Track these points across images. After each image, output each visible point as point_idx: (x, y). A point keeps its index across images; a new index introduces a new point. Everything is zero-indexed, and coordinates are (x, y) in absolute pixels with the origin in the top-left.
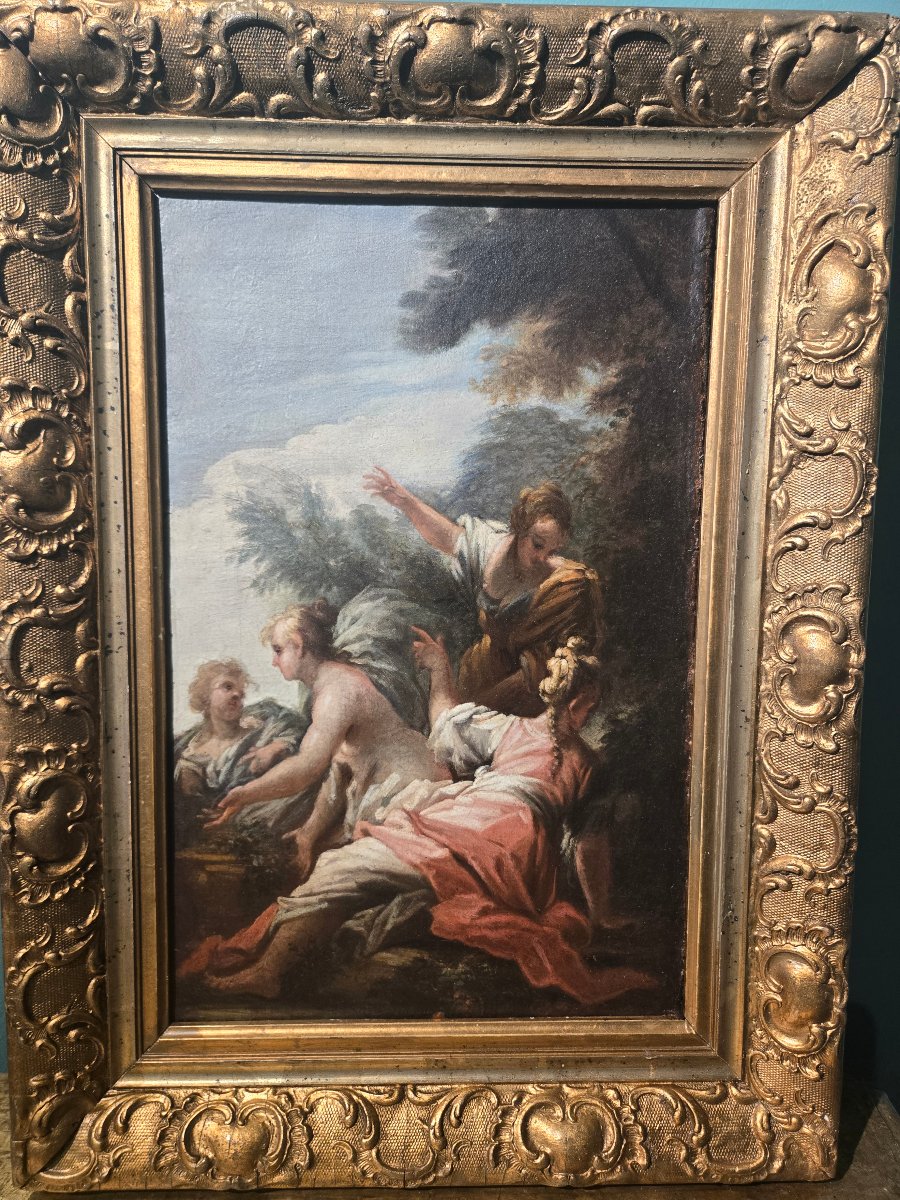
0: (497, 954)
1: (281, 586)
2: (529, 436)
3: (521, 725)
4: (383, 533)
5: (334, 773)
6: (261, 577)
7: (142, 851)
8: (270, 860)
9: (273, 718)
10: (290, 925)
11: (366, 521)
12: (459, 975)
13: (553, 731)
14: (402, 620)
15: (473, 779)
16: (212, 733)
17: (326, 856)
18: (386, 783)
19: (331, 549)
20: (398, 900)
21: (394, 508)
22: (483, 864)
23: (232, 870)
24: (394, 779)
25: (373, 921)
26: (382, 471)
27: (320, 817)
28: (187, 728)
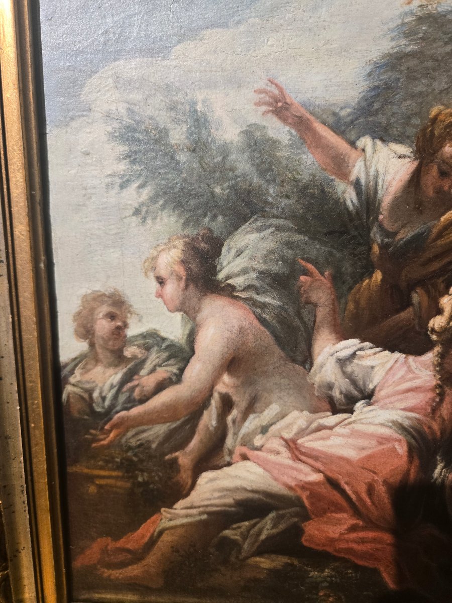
0: (361, 563)
1: (165, 214)
2: (446, 44)
3: (406, 362)
4: (273, 156)
5: (215, 402)
6: (143, 204)
7: (34, 469)
8: (154, 476)
9: (156, 348)
10: (172, 531)
11: (256, 143)
12: (325, 578)
13: (438, 369)
14: (289, 253)
15: (351, 412)
16: (97, 361)
17: (206, 476)
18: (266, 413)
19: (217, 174)
20: (272, 515)
21: (287, 128)
22: (356, 488)
23: (119, 484)
24: (273, 410)
25: (249, 531)
26: (277, 85)
27: (201, 441)
28: (73, 356)
